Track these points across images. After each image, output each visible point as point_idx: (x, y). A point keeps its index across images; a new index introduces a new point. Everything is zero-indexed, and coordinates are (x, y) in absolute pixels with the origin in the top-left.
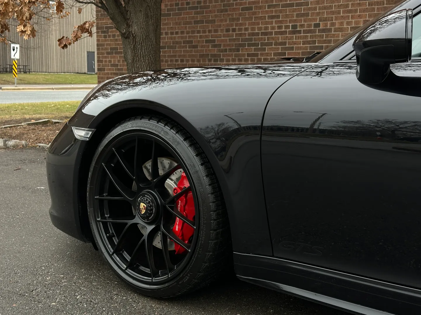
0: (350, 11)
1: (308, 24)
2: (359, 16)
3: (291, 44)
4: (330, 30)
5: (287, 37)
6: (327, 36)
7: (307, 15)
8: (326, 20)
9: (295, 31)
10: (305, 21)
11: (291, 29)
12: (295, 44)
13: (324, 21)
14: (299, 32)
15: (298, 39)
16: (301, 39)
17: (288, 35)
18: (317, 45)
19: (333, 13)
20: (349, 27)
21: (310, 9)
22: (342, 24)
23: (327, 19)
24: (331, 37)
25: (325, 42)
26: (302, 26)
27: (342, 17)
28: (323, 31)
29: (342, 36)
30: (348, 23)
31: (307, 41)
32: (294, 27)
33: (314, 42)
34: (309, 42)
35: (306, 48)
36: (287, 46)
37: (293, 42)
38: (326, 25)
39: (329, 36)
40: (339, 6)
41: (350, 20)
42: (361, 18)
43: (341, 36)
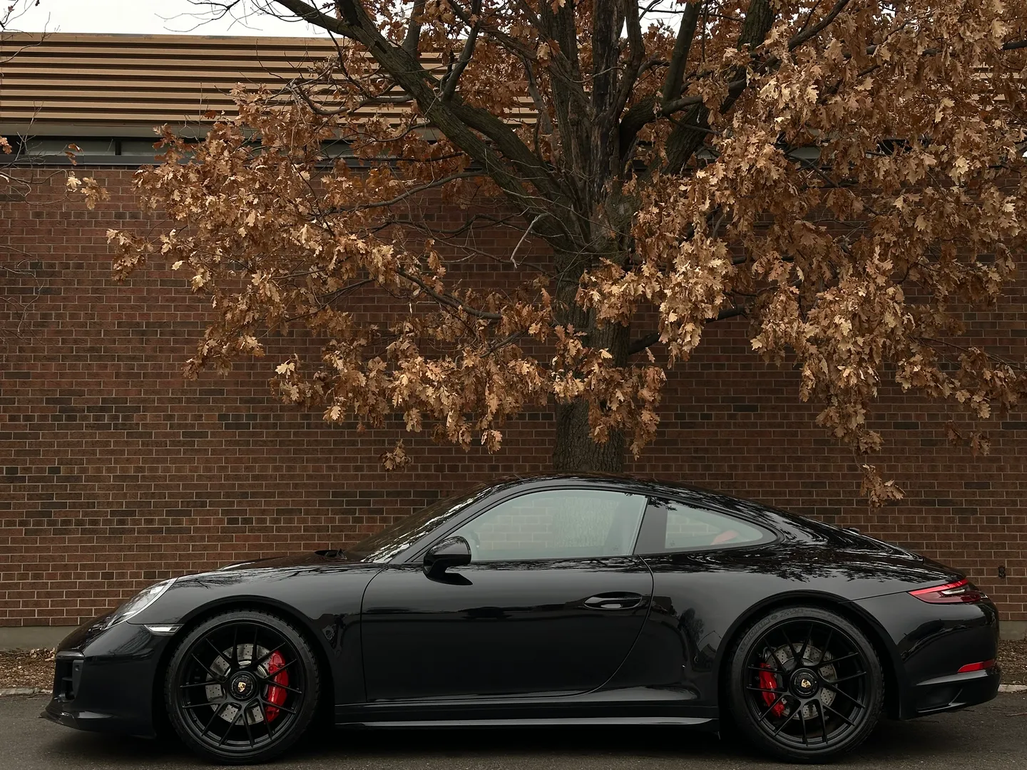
0: (112, 452)
1: (38, 468)
2: (127, 460)
3: (6, 499)
4: (78, 479)
6: (73, 488)
7: (37, 453)
8: (70, 462)
9: (12, 476)
10: (32, 463)
11: (4, 475)
12: (14, 498)
13: (67, 464)
14: (22, 479)
15: (20, 491)
16: (24, 491)
18: (55, 500)
19: (84, 453)
20: (111, 475)
21: (40, 444)
22: (99, 470)
23: (73, 461)
24: (80, 489)
25: (70, 496)
26: (27, 470)
27: (99, 459)
28: (67, 479)
29: (99, 488)
30: (109, 470)
31: (37, 495)
32: (12, 471)
33: (51, 496)
34: (39, 497)
35: (35, 506)
37: (9, 495)
38: (72, 470)
39: (77, 487)
40: (94, 444)
41: (113, 465)
42: (130, 463)
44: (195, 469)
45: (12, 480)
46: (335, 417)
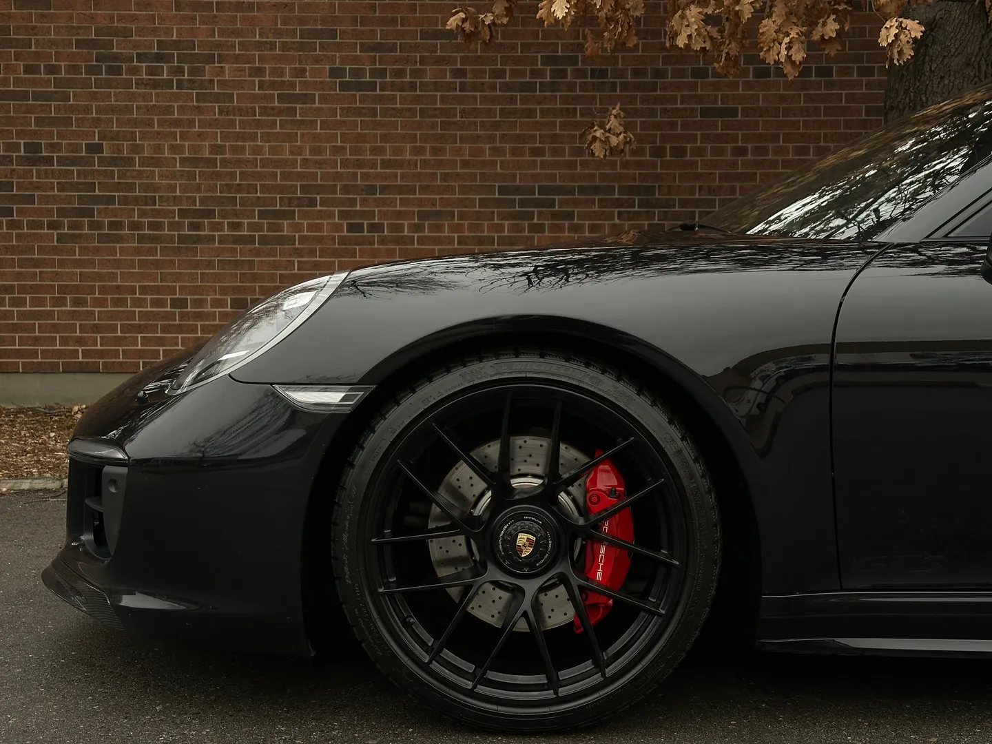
0: (177, 123)
1: (70, 144)
2: (199, 136)
3: (26, 189)
4: (129, 161)
5: (14, 170)
6: (123, 175)
7: (68, 122)
8: (116, 136)
9: (34, 157)
10: (60, 136)
11: (22, 153)
12: (38, 188)
13: (112, 139)
14: (49, 161)
15: (47, 178)
16: (52, 178)
17: (15, 167)
18: (98, 193)
19: (135, 123)
20: (177, 157)
21: (72, 109)
22: (159, 149)
23: (121, 135)
24: (133, 177)
25: (118, 187)
26: (54, 147)
27: (158, 133)
28: (113, 161)
29: (161, 176)
30: (173, 149)
31: (71, 184)
32: (33, 148)
33: (91, 187)
34: (75, 187)
35: (69, 200)
36: (15, 192)
37: (31, 183)
38: (120, 151)
39: (128, 174)
40: (149, 110)
41: (178, 142)
42: (204, 140)
43: (159, 177)
44: (297, 151)
45: (33, 161)
46: (560, 14)
